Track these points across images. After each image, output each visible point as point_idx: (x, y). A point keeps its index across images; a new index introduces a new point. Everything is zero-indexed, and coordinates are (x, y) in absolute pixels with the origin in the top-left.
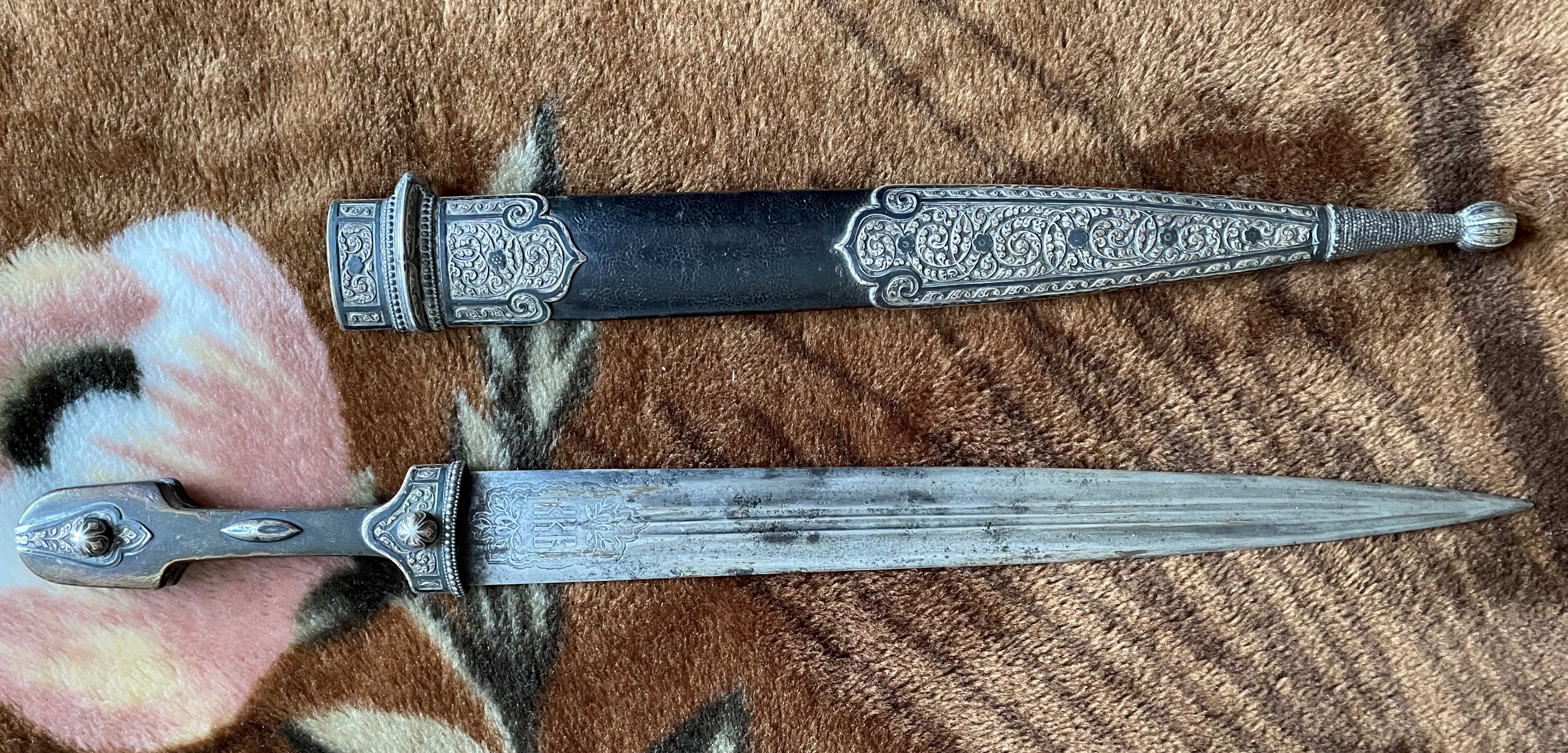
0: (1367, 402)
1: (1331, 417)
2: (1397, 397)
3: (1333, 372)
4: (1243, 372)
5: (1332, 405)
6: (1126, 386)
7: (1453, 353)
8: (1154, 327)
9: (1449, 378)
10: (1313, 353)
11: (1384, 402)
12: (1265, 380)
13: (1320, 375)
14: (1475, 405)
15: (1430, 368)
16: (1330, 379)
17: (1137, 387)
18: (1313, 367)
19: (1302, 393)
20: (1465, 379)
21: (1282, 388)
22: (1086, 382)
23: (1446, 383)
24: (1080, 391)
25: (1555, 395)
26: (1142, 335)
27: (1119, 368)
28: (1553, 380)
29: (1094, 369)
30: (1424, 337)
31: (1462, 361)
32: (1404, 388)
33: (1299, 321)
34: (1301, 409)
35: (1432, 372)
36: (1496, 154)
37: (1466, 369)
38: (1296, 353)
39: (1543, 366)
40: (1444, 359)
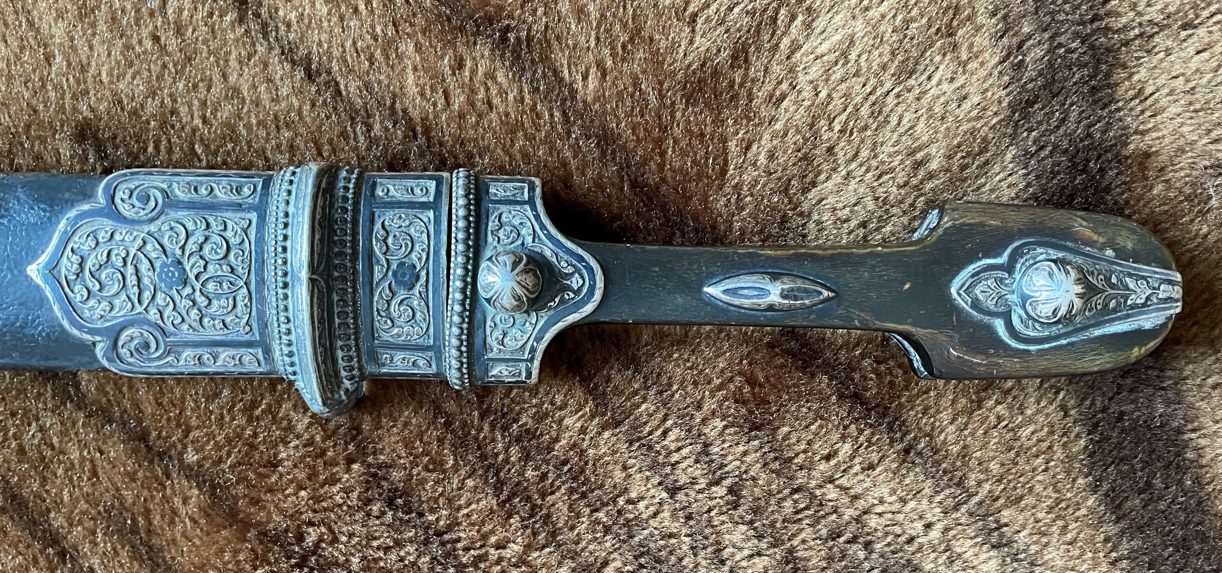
0: (925, 502)
1: (873, 522)
2: (970, 496)
3: (875, 457)
4: (745, 454)
5: (874, 505)
6: (566, 469)
7: (1052, 433)
8: (609, 379)
9: (1045, 470)
10: (846, 427)
11: (950, 502)
12: (776, 465)
13: (857, 460)
14: (1084, 511)
15: (1018, 454)
16: (872, 467)
17: (583, 471)
18: (846, 449)
19: (830, 486)
20: (1068, 472)
21: (801, 479)
22: (507, 461)
23: (1039, 478)
24: (497, 474)
25: (1199, 503)
26: (591, 391)
27: (557, 440)
28: (1197, 480)
29: (518, 440)
30: (1010, 408)
31: (1065, 445)
32: (979, 484)
33: (825, 379)
34: (827, 510)
35: (1021, 460)
36: (1136, 132)
37: (1071, 458)
38: (821, 427)
39: (1184, 460)
40: (1039, 441)
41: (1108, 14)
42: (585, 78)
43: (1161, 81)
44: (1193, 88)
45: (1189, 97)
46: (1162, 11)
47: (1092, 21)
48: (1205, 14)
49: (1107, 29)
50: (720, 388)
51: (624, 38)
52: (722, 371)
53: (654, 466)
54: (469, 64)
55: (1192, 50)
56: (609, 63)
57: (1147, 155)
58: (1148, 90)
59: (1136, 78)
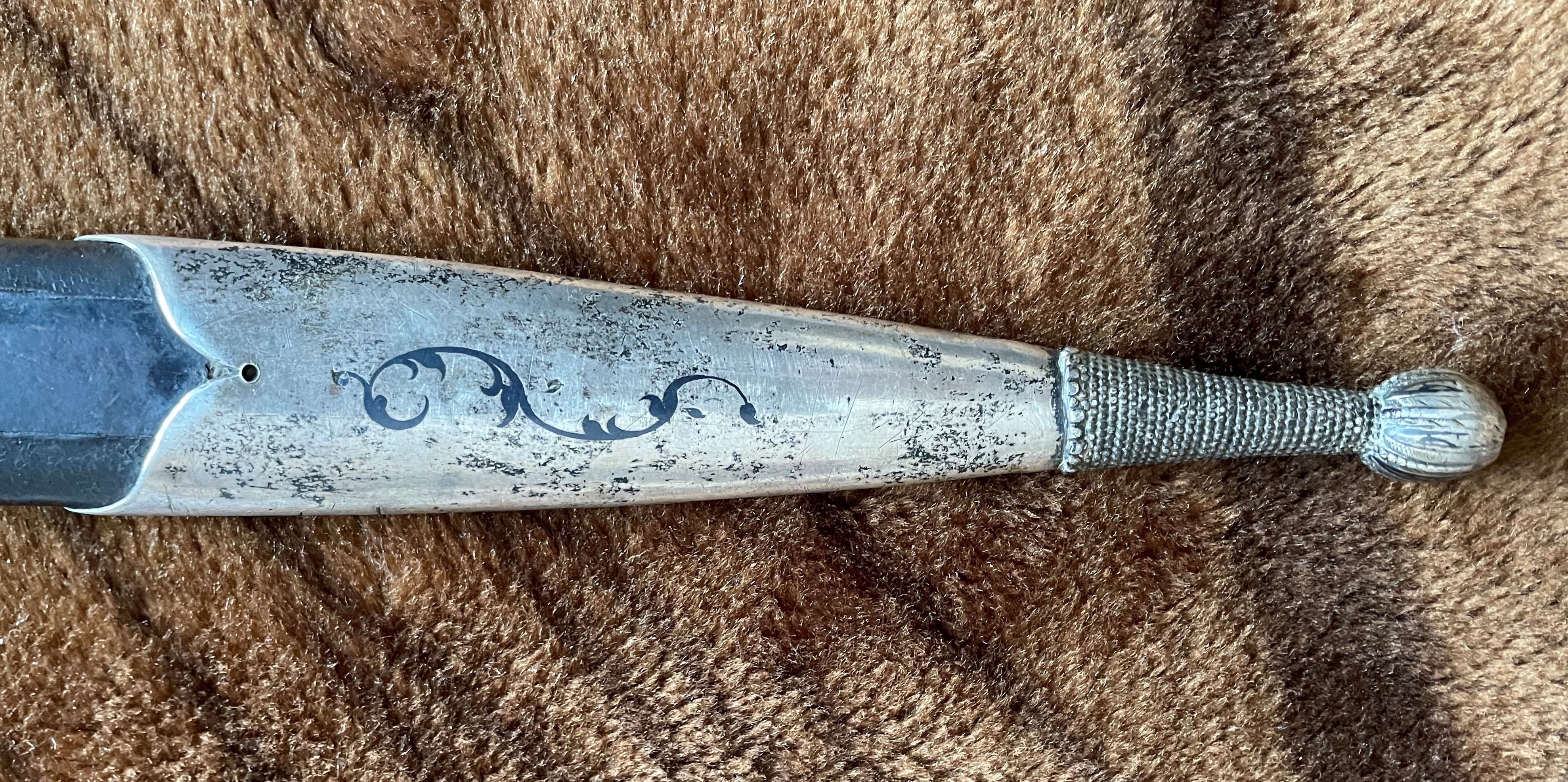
3: (968, 715)
4: (779, 709)
6: (514, 734)
8: (580, 602)
9: (1223, 738)
10: (924, 672)
12: (823, 727)
13: (942, 720)
15: (1180, 715)
16: (965, 730)
17: (540, 738)
18: (927, 702)
19: (904, 757)
20: (1256, 741)
21: (860, 749)
22: (427, 725)
23: (1212, 749)
24: (412, 744)
26: (553, 620)
27: (502, 692)
28: (1449, 754)
29: (445, 692)
32: (1124, 756)
33: (893, 600)
35: (1186, 723)
36: (1344, 240)
37: (1261, 721)
38: (889, 670)
39: (1429, 724)
40: (1212, 696)
41: (1295, 74)
42: (542, 170)
43: (1375, 169)
44: (1422, 180)
45: (1415, 193)
46: (1372, 70)
47: (1272, 83)
48: (1437, 73)
49: (1294, 95)
50: (741, 614)
51: (597, 111)
52: (745, 590)
53: (646, 730)
54: (378, 151)
55: (1419, 125)
56: (576, 148)
57: (1360, 275)
58: (1359, 180)
59: (1339, 163)
